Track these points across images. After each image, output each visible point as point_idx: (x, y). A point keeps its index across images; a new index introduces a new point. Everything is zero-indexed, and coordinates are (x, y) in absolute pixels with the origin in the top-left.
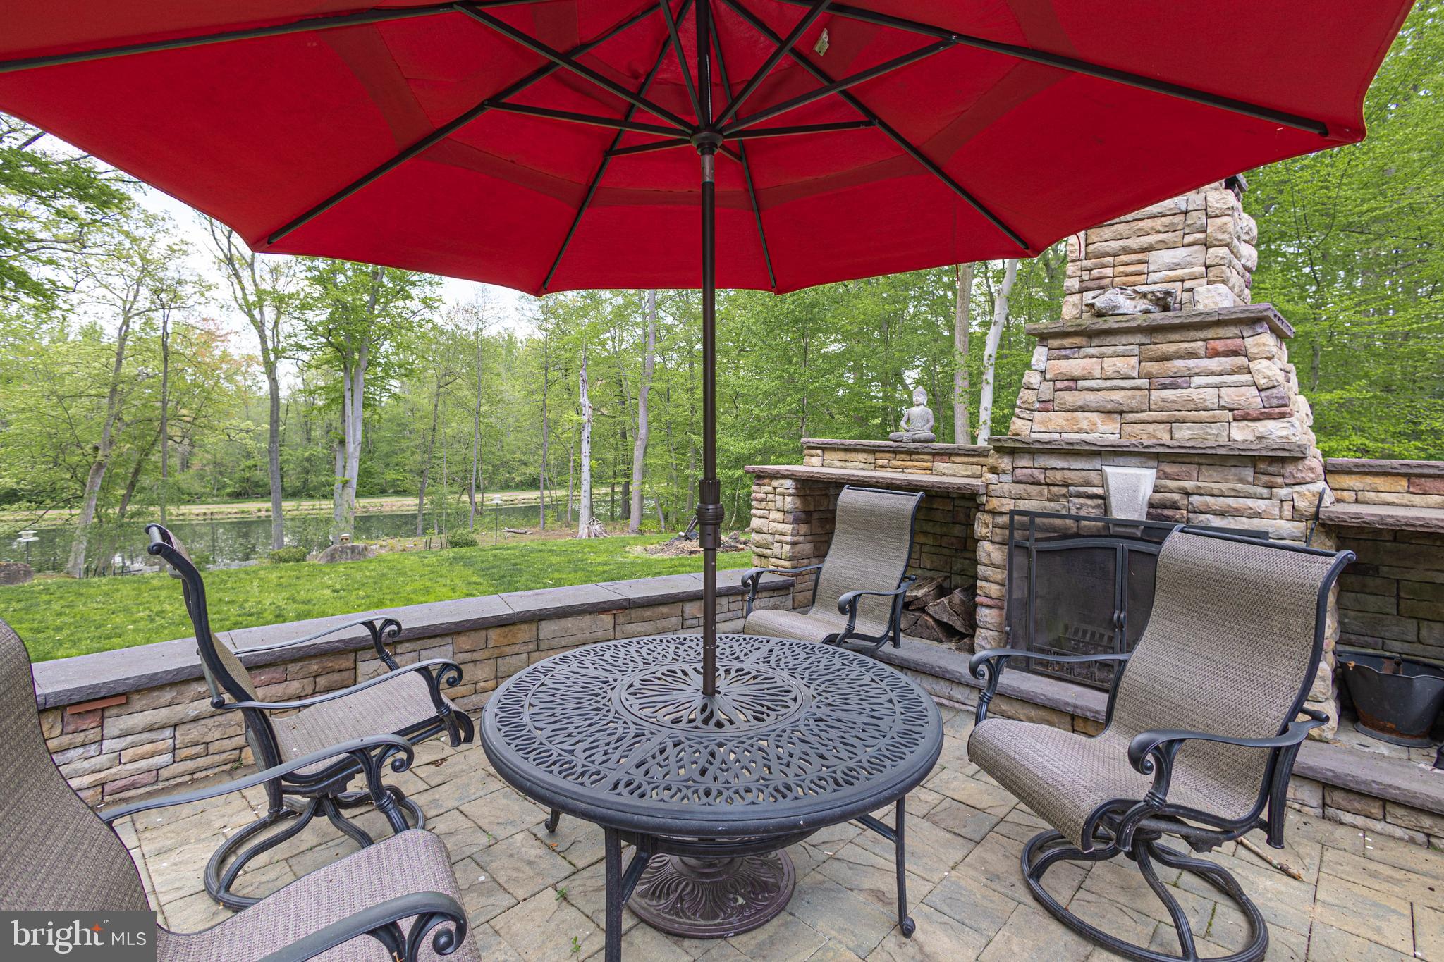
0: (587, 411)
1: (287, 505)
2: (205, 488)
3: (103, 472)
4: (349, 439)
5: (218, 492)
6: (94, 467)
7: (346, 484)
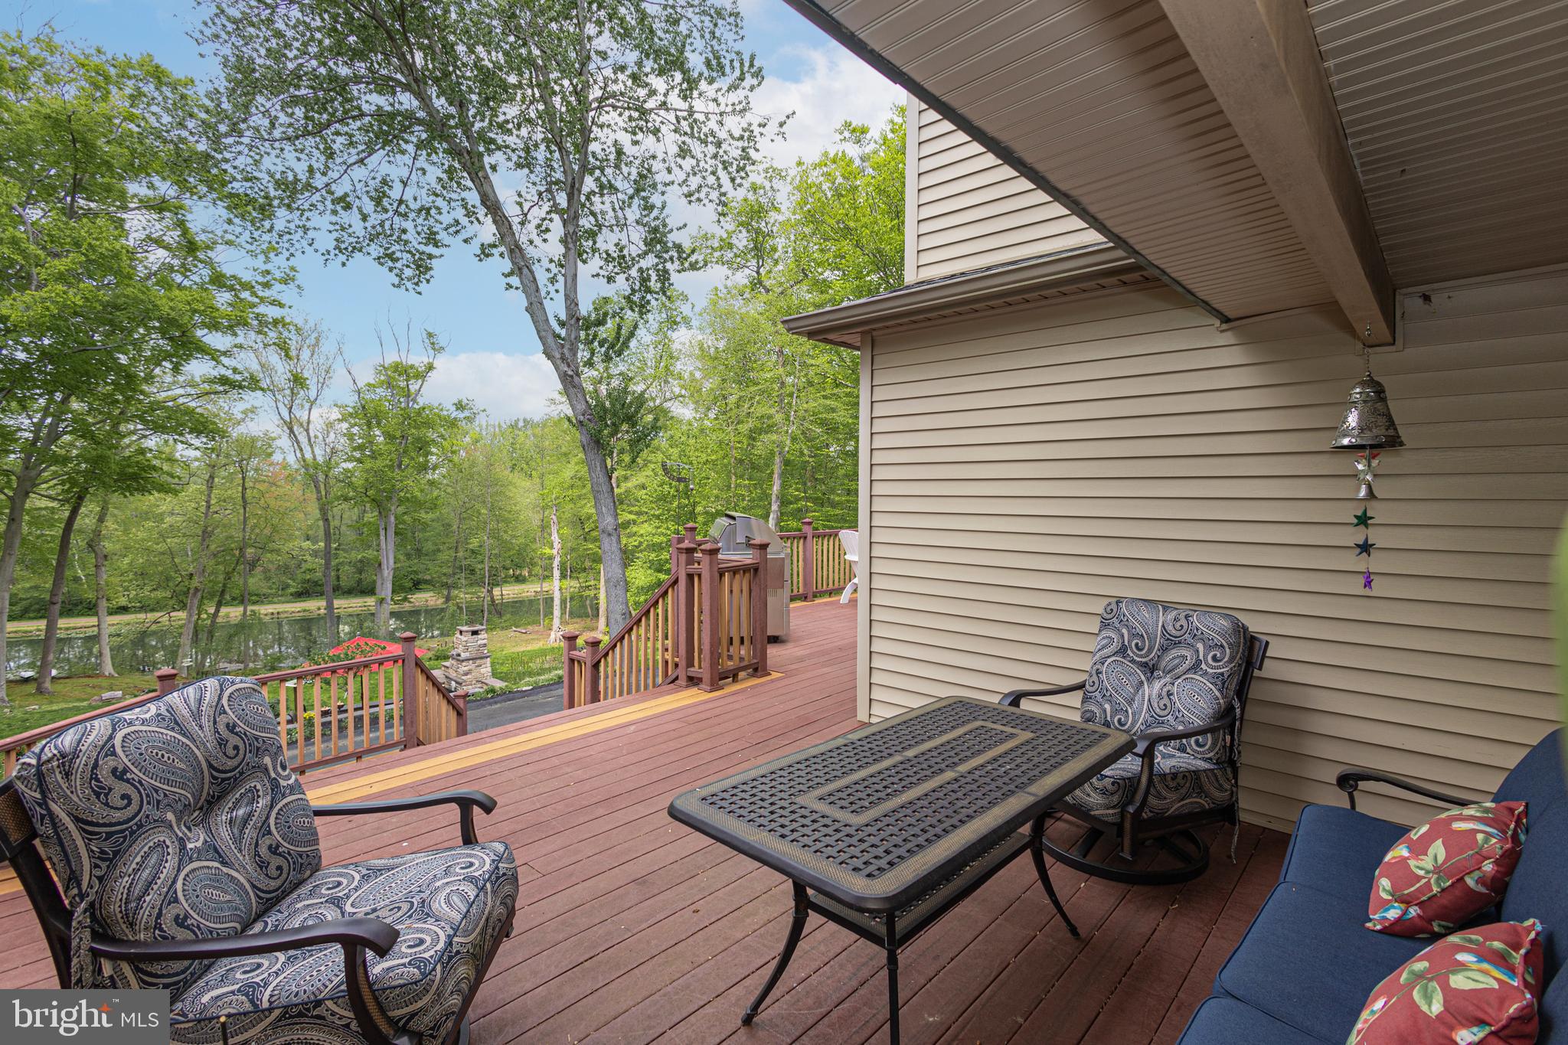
0: (557, 546)
2: (271, 589)
3: (199, 595)
4: (384, 566)
5: (282, 592)
6: (191, 591)
7: (382, 601)
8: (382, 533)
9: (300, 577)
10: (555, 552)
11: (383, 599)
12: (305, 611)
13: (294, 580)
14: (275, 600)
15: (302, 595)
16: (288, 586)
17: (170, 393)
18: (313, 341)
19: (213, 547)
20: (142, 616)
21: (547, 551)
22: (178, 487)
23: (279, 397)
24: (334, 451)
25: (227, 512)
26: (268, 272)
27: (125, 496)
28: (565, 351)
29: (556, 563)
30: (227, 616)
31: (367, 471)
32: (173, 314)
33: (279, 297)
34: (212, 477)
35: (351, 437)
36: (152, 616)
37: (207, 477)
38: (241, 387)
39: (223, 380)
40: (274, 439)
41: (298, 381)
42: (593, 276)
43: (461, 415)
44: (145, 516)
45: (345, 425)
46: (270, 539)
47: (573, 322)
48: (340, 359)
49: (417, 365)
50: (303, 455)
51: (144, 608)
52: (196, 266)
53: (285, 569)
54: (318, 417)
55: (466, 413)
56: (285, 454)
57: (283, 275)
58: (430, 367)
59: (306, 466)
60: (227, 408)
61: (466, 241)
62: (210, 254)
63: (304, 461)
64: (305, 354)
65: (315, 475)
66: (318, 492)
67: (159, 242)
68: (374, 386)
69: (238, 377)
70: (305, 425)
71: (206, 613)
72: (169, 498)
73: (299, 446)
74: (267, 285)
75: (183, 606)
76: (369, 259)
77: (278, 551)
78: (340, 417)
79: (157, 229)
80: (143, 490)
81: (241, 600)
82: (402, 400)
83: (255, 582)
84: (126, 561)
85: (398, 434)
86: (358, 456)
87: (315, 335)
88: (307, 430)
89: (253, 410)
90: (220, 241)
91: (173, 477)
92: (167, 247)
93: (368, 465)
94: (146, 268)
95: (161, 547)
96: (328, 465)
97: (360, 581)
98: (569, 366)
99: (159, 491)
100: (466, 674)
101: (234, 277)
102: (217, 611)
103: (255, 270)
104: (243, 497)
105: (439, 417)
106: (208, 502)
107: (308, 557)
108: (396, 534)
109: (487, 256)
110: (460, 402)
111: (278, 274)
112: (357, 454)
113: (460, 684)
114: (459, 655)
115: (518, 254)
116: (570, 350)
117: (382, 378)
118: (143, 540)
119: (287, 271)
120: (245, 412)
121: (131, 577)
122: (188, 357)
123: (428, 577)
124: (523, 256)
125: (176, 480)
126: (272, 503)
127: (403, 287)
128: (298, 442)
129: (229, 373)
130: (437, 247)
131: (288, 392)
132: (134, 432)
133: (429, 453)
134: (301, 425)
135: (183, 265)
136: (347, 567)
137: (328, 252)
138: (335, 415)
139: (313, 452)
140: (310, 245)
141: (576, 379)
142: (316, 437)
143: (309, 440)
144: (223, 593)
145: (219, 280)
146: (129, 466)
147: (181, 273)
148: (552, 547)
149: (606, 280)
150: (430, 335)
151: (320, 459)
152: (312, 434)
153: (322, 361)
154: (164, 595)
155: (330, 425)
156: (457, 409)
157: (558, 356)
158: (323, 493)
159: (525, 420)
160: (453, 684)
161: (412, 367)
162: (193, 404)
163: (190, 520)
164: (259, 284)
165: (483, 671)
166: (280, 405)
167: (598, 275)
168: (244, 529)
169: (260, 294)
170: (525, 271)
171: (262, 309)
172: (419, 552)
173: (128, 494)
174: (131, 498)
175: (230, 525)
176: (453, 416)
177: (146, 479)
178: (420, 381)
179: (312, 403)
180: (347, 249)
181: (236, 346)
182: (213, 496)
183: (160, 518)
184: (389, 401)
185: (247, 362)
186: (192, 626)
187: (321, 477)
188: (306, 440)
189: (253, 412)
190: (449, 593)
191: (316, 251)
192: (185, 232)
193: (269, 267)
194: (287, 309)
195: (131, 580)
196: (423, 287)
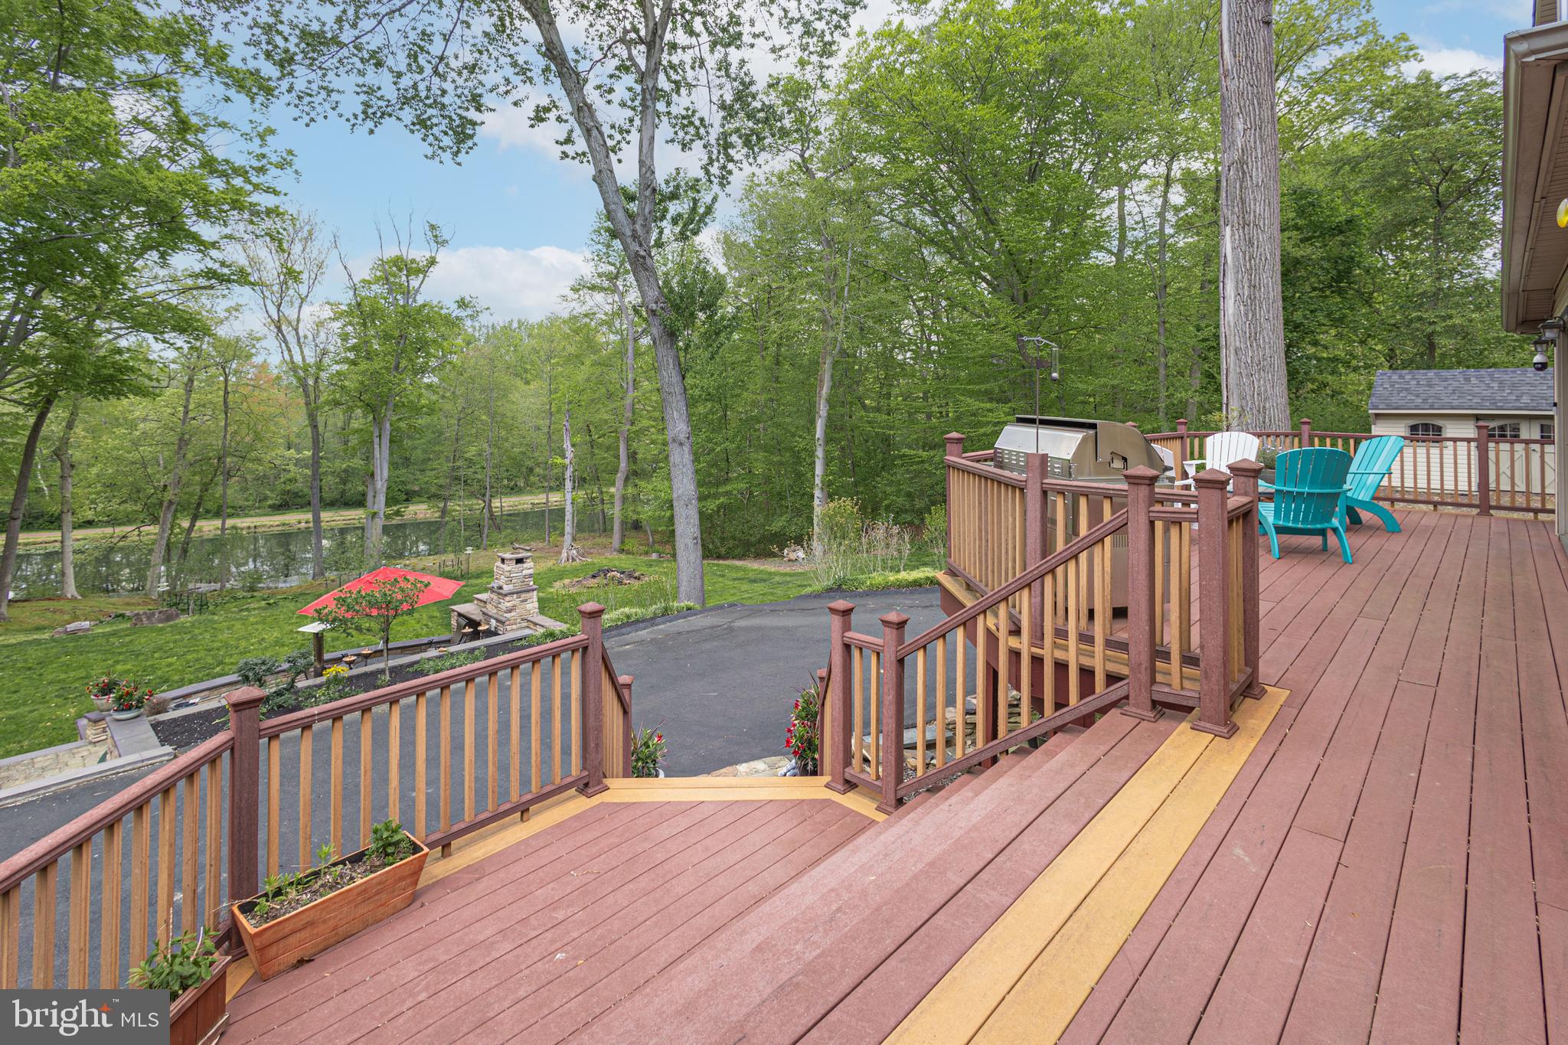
0: (569, 455)
1: (325, 515)
2: (247, 500)
3: (173, 507)
4: (378, 477)
5: (262, 505)
6: (165, 504)
7: (374, 515)
8: (377, 440)
9: (280, 487)
10: (567, 461)
11: (375, 513)
12: (284, 525)
13: (272, 491)
14: (252, 512)
15: (282, 507)
16: (266, 498)
17: (149, 289)
18: (305, 234)
19: (190, 456)
20: (109, 530)
21: (559, 460)
22: (157, 391)
23: (267, 294)
24: (325, 353)
25: (206, 418)
26: (264, 156)
27: (99, 400)
28: (638, 227)
29: (568, 474)
30: (200, 530)
31: (363, 373)
32: (162, 196)
33: (274, 184)
34: (191, 380)
35: (345, 337)
36: (120, 530)
37: (186, 379)
38: (229, 281)
39: (210, 274)
40: (258, 340)
41: (291, 275)
42: (667, 142)
43: (463, 314)
44: (116, 422)
45: (338, 324)
46: (251, 447)
47: (648, 193)
48: (335, 252)
49: (418, 260)
50: (291, 357)
51: (113, 522)
52: (185, 150)
53: (262, 479)
54: (311, 314)
55: (469, 312)
56: (271, 356)
57: (279, 159)
58: (432, 262)
59: (294, 368)
60: (209, 306)
61: (516, 104)
62: (200, 136)
63: (293, 362)
64: (297, 248)
65: (305, 379)
66: (307, 396)
67: (147, 125)
68: (369, 282)
69: (226, 271)
70: (294, 324)
71: (180, 526)
72: (145, 402)
73: (287, 346)
74: (261, 170)
75: (155, 520)
76: (400, 125)
77: (258, 460)
78: (332, 315)
79: (144, 110)
80: (119, 394)
81: (218, 514)
82: (399, 297)
83: (233, 492)
84: (94, 471)
85: (397, 333)
86: (352, 357)
87: (307, 228)
88: (296, 330)
89: (237, 308)
90: (213, 123)
91: (151, 379)
92: (153, 129)
93: (364, 365)
94: (130, 152)
95: (135, 456)
96: (319, 366)
97: (343, 492)
98: (641, 245)
99: (136, 395)
100: (510, 611)
101: (227, 162)
102: (192, 525)
103: (249, 153)
104: (225, 402)
105: (440, 315)
106: (186, 407)
107: (292, 467)
108: (391, 441)
109: (542, 120)
110: (463, 299)
111: (274, 159)
112: (351, 355)
113: (503, 623)
114: (501, 588)
115: (587, 114)
116: (644, 226)
117: (378, 274)
118: (115, 448)
119: (284, 155)
120: (228, 310)
121: (99, 489)
122: (175, 248)
123: (417, 488)
124: (592, 115)
125: (154, 383)
126: (255, 408)
127: (437, 159)
128: (285, 341)
129: (216, 266)
130: (480, 111)
131: (276, 288)
132: (108, 331)
133: (428, 355)
134: (290, 323)
135: (171, 149)
136: (330, 478)
137: (356, 116)
138: (327, 313)
139: (302, 352)
140: (334, 109)
141: (648, 260)
142: (306, 337)
143: (299, 339)
144: (199, 505)
145: (209, 164)
146: (104, 367)
147: (169, 158)
148: (564, 457)
149: (680, 147)
150: (433, 227)
151: (311, 360)
152: (301, 334)
153: (313, 256)
154: (135, 508)
155: (320, 324)
156: (459, 307)
157: (629, 233)
158: (312, 397)
159: (519, 321)
160: (493, 622)
161: (413, 261)
162: (174, 301)
163: (166, 427)
164: (253, 169)
165: (529, 606)
166: (268, 303)
167: (672, 141)
168: (225, 436)
169: (254, 180)
170: (595, 132)
171: (255, 198)
172: (407, 461)
173: (102, 398)
174: (105, 402)
175: (209, 433)
176: (454, 315)
177: (122, 382)
178: (421, 276)
179: (303, 300)
180: (373, 114)
181: (226, 237)
182: (191, 401)
183: (133, 426)
184: (385, 299)
185: (235, 254)
186: (164, 542)
187: (311, 382)
188: (295, 340)
189: (237, 310)
190: (445, 506)
191: (341, 116)
192: (177, 112)
193: (264, 150)
194: (282, 197)
195: (98, 493)
196: (462, 157)
